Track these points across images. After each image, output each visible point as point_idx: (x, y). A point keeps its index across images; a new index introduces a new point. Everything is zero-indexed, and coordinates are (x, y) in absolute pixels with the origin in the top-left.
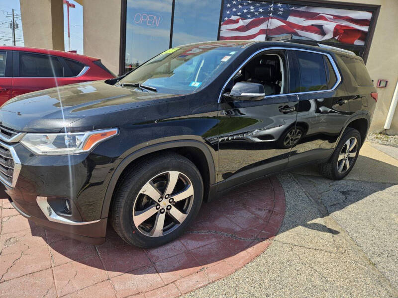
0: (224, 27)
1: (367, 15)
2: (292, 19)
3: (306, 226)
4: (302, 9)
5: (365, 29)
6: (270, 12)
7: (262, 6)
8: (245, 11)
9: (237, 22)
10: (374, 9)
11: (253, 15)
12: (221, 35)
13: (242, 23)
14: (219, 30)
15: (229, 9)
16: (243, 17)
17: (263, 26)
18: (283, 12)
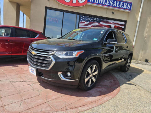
0: (80, 24)
1: (123, 23)
2: (101, 23)
3: (127, 84)
4: (104, 20)
5: (123, 27)
6: (95, 20)
7: (92, 18)
8: (87, 19)
9: (84, 23)
10: (125, 22)
11: (89, 21)
12: (79, 27)
13: (86, 23)
14: (79, 25)
15: (82, 18)
16: (86, 21)
17: (93, 25)
18: (99, 21)
